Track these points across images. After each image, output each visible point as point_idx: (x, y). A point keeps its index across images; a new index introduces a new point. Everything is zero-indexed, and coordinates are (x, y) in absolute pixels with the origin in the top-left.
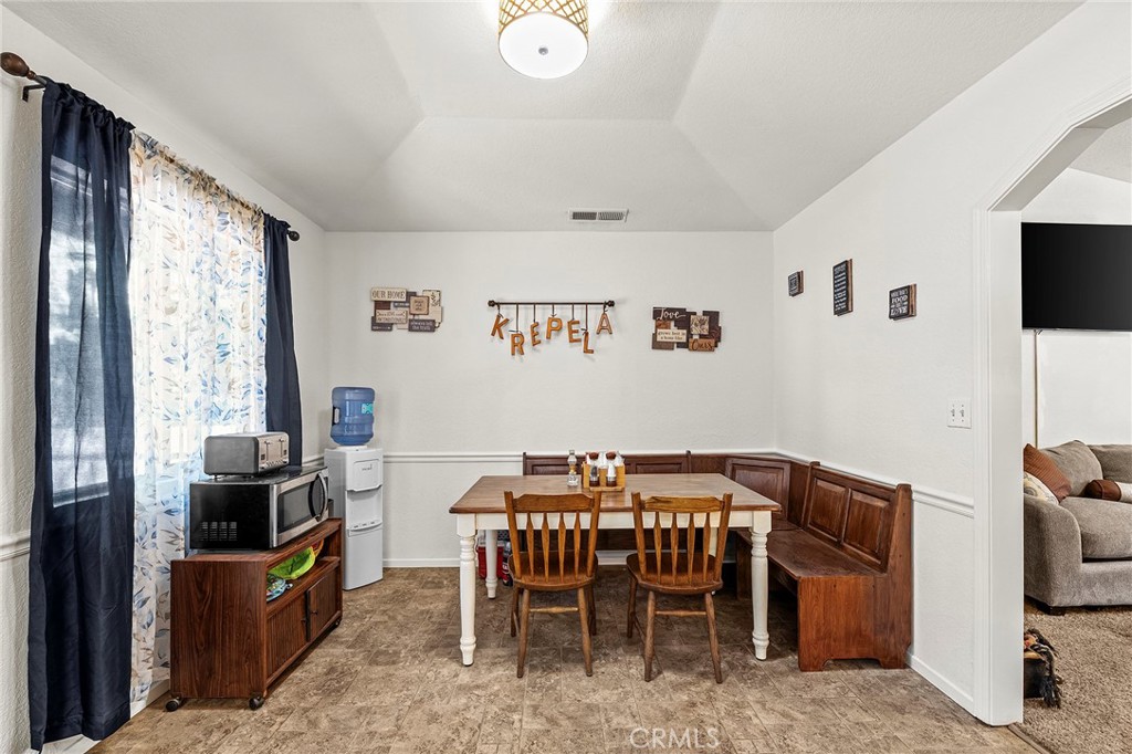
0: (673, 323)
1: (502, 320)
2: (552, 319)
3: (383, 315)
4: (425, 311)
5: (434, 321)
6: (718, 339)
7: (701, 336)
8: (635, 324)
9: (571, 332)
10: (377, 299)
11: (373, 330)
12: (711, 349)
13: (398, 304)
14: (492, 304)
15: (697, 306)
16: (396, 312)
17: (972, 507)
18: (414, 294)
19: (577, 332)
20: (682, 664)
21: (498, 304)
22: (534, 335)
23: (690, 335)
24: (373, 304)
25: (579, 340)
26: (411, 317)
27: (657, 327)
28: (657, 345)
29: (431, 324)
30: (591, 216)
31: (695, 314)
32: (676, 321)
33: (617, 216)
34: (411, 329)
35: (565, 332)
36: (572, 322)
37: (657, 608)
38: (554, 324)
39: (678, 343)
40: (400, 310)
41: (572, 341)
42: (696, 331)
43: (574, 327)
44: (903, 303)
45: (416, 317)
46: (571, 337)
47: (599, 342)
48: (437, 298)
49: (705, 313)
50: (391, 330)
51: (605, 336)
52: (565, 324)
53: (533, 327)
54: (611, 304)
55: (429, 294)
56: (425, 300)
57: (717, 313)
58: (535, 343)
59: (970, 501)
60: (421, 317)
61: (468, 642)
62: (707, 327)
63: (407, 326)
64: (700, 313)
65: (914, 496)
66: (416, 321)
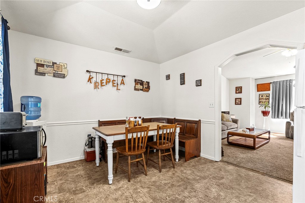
0: (139, 84)
1: (91, 77)
2: (108, 79)
3: (41, 69)
4: (61, 70)
5: (64, 74)
6: (149, 89)
7: (146, 88)
8: (130, 83)
9: (113, 83)
10: (38, 62)
11: (36, 75)
12: (148, 91)
13: (48, 66)
14: (88, 71)
15: (145, 80)
16: (47, 69)
17: (215, 122)
18: (56, 63)
19: (115, 83)
20: (164, 167)
21: (90, 72)
22: (102, 83)
23: (143, 87)
24: (36, 65)
25: (115, 86)
26: (55, 72)
27: (136, 84)
28: (136, 89)
29: (63, 75)
30: (120, 50)
31: (144, 82)
32: (140, 83)
33: (127, 52)
34: (54, 76)
35: (111, 83)
36: (114, 80)
37: (161, 154)
38: (108, 80)
39: (140, 89)
40: (49, 69)
41: (113, 86)
42: (144, 86)
43: (114, 82)
44: (199, 83)
45: (56, 72)
46: (113, 85)
47: (121, 87)
48: (66, 66)
49: (146, 82)
50: (45, 75)
51: (122, 85)
52: (111, 81)
53: (101, 81)
54: (124, 76)
55: (62, 64)
56: (61, 66)
57: (149, 82)
58: (102, 86)
59: (214, 121)
60: (59, 72)
61: (111, 176)
62: (147, 85)
63: (52, 75)
64: (145, 82)
65: (201, 122)
66: (57, 73)
